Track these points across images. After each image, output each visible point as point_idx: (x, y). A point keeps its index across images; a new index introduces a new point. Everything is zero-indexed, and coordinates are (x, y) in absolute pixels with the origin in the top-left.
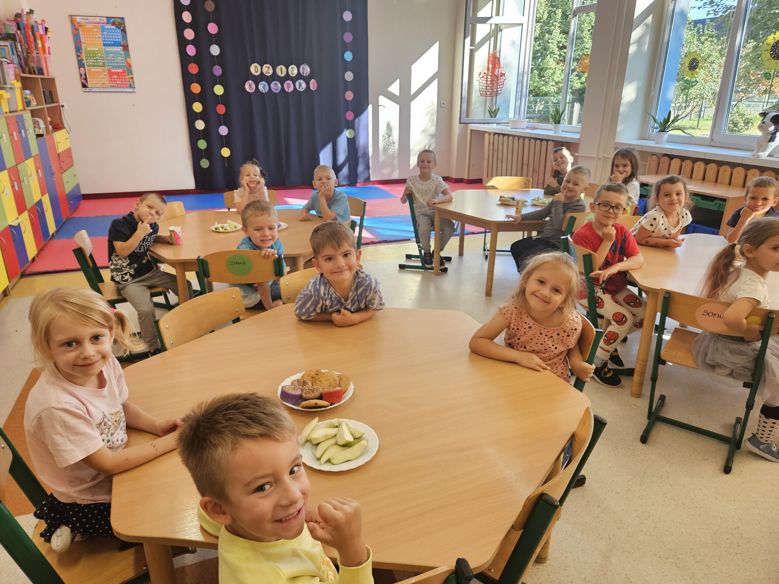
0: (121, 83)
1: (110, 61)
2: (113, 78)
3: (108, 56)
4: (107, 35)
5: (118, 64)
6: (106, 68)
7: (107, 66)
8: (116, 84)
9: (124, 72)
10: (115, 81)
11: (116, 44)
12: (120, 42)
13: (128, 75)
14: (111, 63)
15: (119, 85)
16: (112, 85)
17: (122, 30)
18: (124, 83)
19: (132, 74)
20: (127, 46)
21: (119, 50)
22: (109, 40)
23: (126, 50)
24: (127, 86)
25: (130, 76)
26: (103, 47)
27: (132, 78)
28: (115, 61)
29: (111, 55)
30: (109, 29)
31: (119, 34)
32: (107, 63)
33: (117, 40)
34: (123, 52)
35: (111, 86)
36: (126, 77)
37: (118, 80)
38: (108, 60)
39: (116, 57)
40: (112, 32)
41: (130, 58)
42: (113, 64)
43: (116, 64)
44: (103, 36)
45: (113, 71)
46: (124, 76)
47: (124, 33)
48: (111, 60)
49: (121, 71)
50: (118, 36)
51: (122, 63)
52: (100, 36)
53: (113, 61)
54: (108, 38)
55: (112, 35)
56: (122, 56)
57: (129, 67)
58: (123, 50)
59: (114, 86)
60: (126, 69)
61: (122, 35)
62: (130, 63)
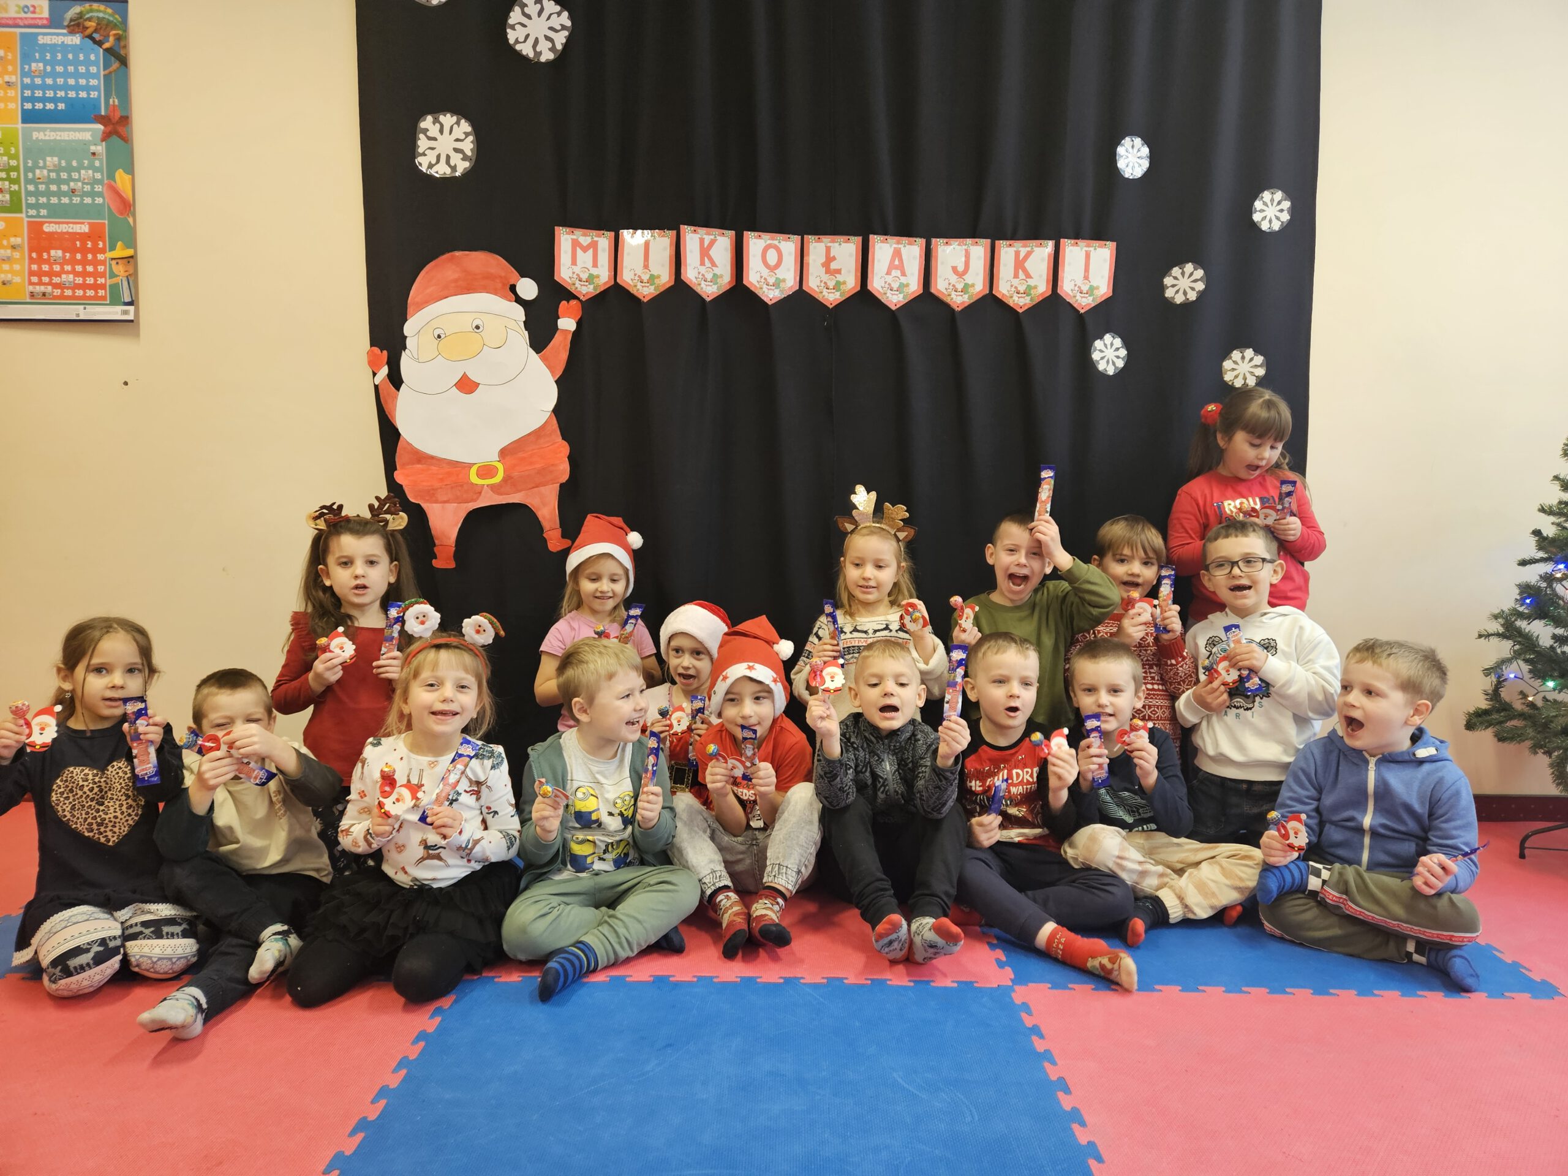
0: (79, 280)
1: (42, 187)
2: (47, 261)
3: (36, 166)
4: (44, 75)
5: (76, 200)
6: (23, 215)
7: (30, 206)
8: (56, 286)
9: (95, 234)
10: (51, 274)
11: (76, 113)
12: (95, 104)
13: (113, 248)
14: (48, 194)
15: (68, 293)
16: (42, 289)
17: (107, 50)
18: (90, 281)
19: (132, 243)
20: (125, 120)
21: (87, 136)
22: (50, 94)
23: (115, 139)
24: (101, 293)
25: (120, 252)
26: (20, 126)
27: (131, 259)
28: (64, 188)
29: (51, 161)
30: (53, 48)
31: (93, 69)
32: (29, 194)
33: (83, 95)
34: (100, 149)
35: (32, 295)
36: (100, 257)
37: (68, 268)
38: (34, 181)
39: (69, 169)
40: (65, 63)
41: (130, 170)
42: (54, 200)
43: (66, 200)
44: (27, 81)
45: (47, 228)
46: (95, 250)
47: (116, 65)
48: (50, 181)
49: (85, 229)
50: (88, 75)
51: (93, 194)
52: (13, 79)
53: (54, 188)
54: (44, 87)
55: (66, 75)
56: (97, 163)
57: (122, 214)
58: (103, 140)
59: (44, 294)
60: (106, 222)
61: (107, 72)
62: (128, 194)
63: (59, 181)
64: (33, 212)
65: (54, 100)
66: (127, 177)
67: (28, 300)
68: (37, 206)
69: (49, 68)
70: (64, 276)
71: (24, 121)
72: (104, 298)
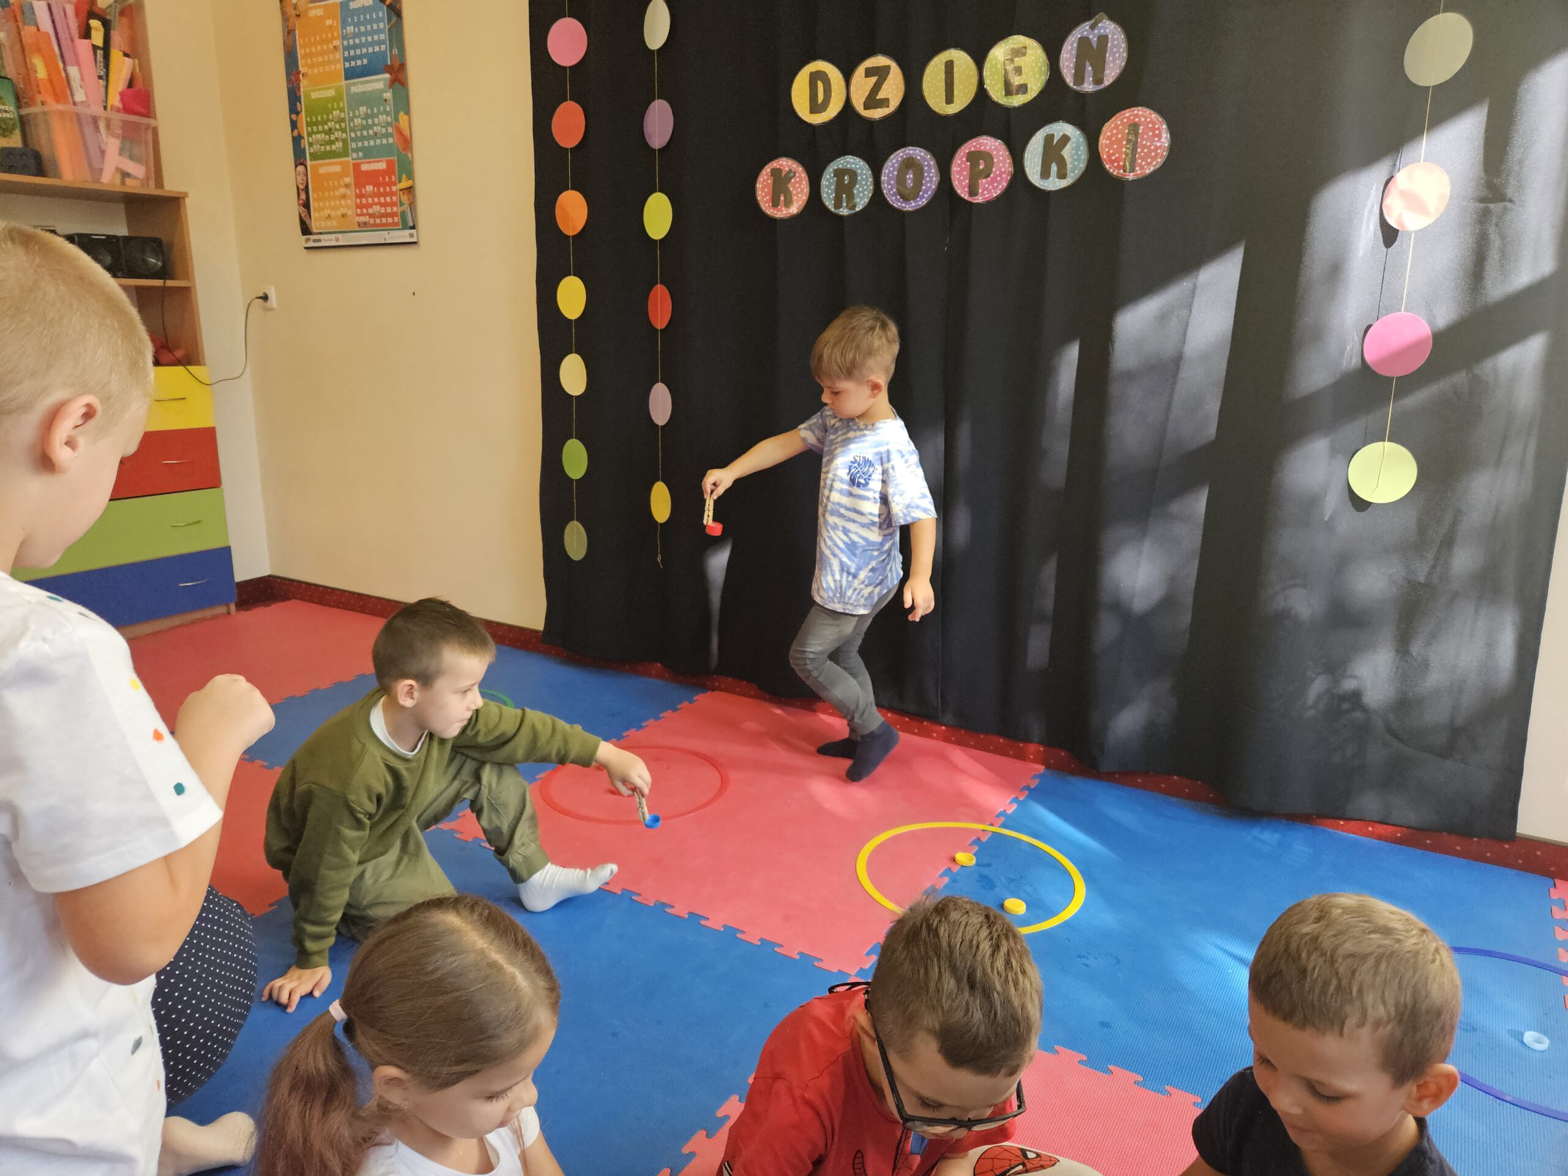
0: (383, 210)
1: (359, 134)
2: (365, 196)
3: (355, 116)
4: (355, 35)
5: (378, 142)
6: (350, 159)
7: (354, 151)
9: (389, 171)
10: (368, 206)
11: (374, 66)
12: (384, 55)
13: (400, 181)
14: (363, 138)
15: (378, 221)
16: (362, 219)
17: (388, 6)
18: (389, 210)
19: (411, 176)
20: (402, 67)
21: (380, 85)
22: (358, 52)
23: (397, 85)
24: (396, 219)
25: (405, 184)
26: (344, 83)
27: (410, 190)
28: (371, 132)
29: (363, 109)
30: (357, 11)
31: (382, 25)
32: (353, 140)
33: (377, 49)
34: (388, 95)
35: (359, 224)
36: (394, 188)
37: (376, 200)
38: (354, 129)
39: (373, 116)
40: (365, 22)
41: (408, 112)
42: (366, 144)
43: (372, 143)
44: (345, 43)
45: (365, 167)
46: (391, 184)
47: (394, 19)
48: (363, 128)
49: (382, 166)
50: (379, 31)
51: (387, 135)
52: (337, 43)
53: (365, 133)
54: (355, 47)
55: (366, 34)
56: (388, 109)
57: (404, 150)
58: (390, 87)
59: (365, 223)
60: (396, 158)
61: (390, 25)
62: (407, 132)
63: (367, 127)
64: (355, 155)
65: (361, 57)
66: (406, 117)
67: (358, 229)
68: (356, 150)
69: (356, 29)
70: (374, 207)
71: (346, 79)
72: (397, 224)
